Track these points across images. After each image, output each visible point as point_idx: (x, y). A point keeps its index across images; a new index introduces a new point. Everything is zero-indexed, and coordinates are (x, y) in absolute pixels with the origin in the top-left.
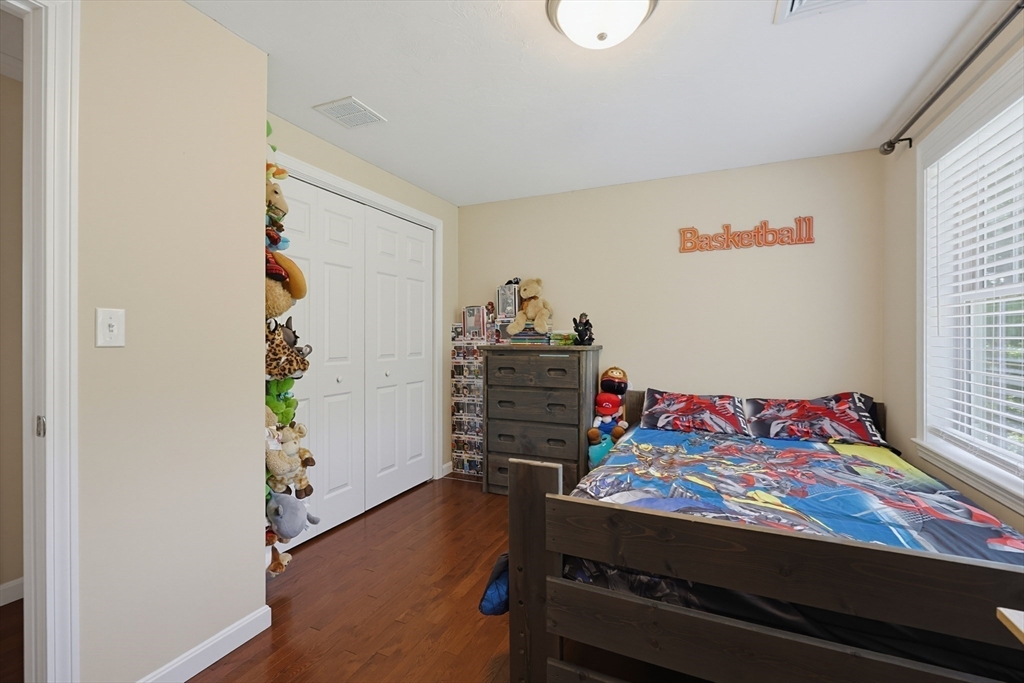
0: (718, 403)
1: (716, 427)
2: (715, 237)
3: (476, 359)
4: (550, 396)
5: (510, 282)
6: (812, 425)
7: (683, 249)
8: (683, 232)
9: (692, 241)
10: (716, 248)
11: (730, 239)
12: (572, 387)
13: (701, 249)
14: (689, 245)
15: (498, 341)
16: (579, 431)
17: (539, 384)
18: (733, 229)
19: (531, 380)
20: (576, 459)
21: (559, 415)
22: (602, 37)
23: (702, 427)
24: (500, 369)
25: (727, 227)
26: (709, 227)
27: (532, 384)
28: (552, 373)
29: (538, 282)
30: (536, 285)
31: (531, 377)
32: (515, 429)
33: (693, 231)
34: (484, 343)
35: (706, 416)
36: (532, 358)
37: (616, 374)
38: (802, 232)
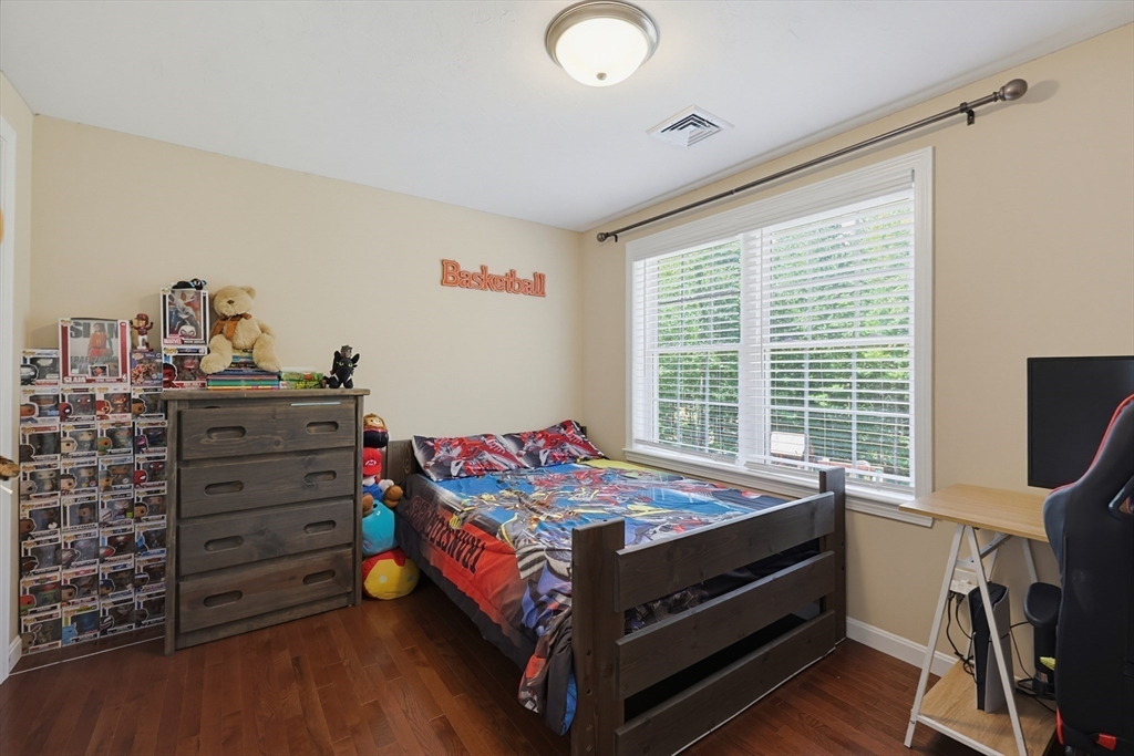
0: (487, 442)
1: (502, 465)
2: (473, 276)
3: (102, 417)
4: (309, 463)
5: (183, 285)
6: (563, 450)
7: (444, 282)
8: (444, 263)
9: (452, 275)
10: (475, 287)
11: (485, 280)
12: (347, 444)
13: (461, 285)
14: (451, 278)
15: (168, 384)
16: (355, 502)
17: (291, 448)
18: (489, 272)
19: (277, 443)
20: (350, 540)
21: (325, 486)
22: (601, 76)
23: (491, 468)
24: (210, 431)
25: (484, 269)
26: (470, 266)
27: (280, 448)
28: (313, 428)
29: (250, 292)
30: (247, 296)
31: (276, 438)
32: (243, 525)
33: (455, 266)
34: (121, 388)
35: (488, 456)
36: (279, 409)
37: (376, 423)
38: (536, 286)
